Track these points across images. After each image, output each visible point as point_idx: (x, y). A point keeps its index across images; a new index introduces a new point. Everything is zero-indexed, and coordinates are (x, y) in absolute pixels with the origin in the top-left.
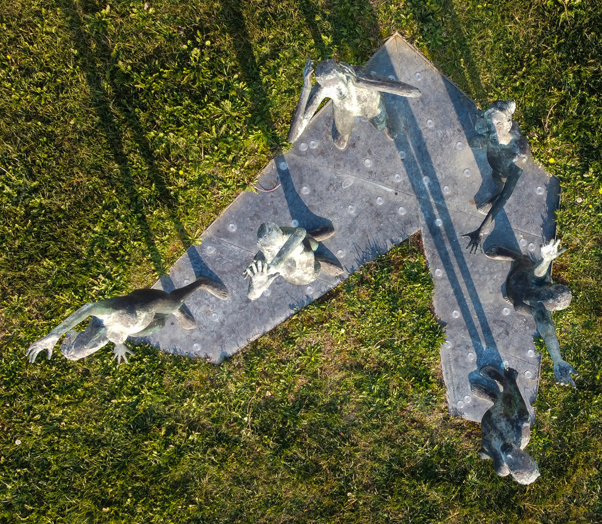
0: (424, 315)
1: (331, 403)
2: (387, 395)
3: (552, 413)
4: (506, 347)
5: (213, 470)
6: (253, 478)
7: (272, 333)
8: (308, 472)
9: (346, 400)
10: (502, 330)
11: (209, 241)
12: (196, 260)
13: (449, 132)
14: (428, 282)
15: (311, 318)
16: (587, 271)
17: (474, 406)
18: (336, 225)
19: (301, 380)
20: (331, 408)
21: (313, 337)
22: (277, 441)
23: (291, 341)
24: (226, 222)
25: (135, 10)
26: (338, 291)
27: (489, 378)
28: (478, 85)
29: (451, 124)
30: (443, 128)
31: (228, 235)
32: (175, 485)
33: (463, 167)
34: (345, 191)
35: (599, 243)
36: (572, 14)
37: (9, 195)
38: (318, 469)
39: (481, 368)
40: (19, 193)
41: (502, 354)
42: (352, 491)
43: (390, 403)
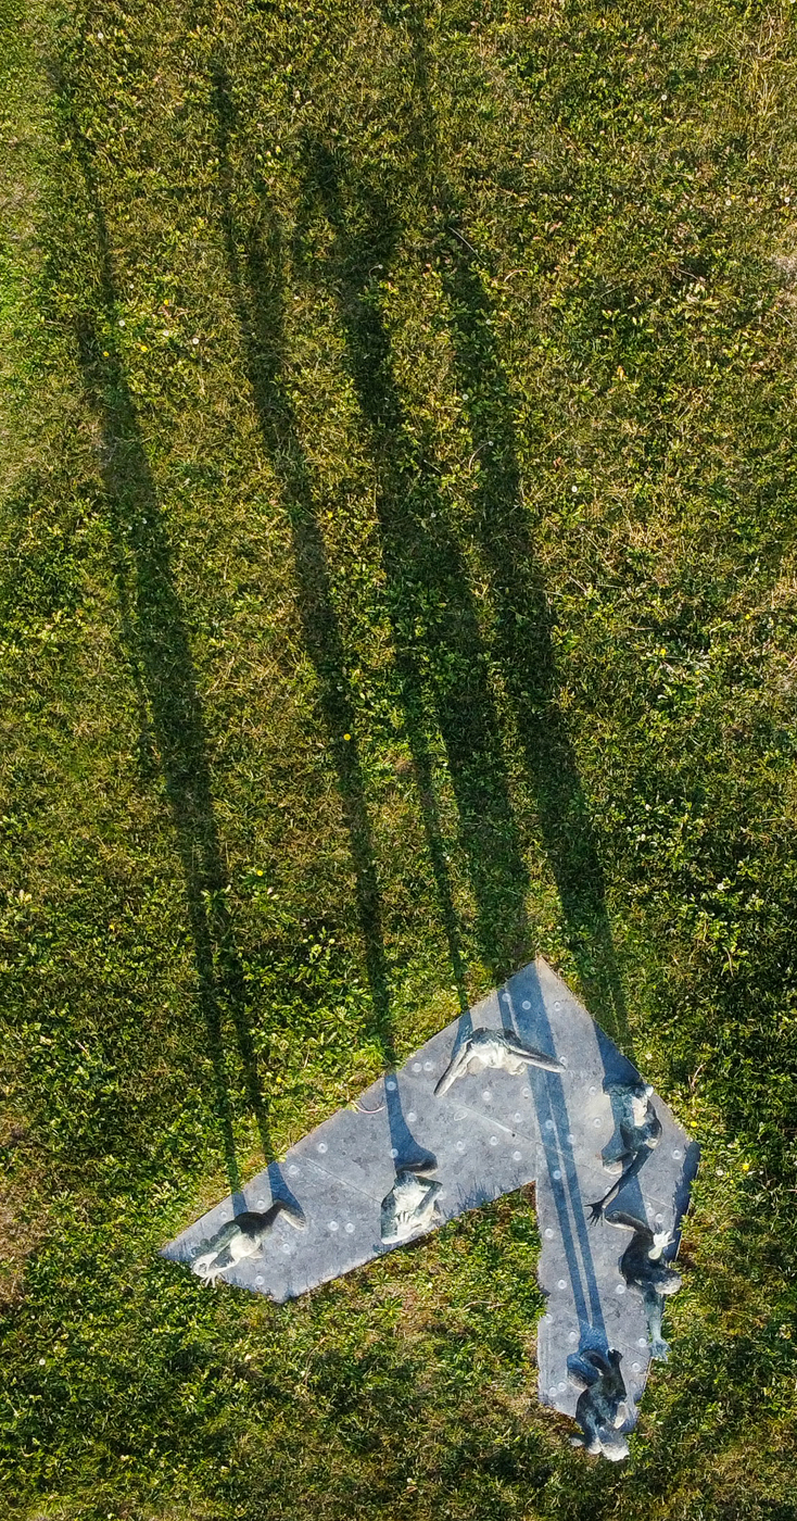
0: (525, 1281)
1: (403, 1369)
2: (469, 1368)
3: (658, 1417)
4: (615, 1331)
5: (256, 1428)
6: (301, 1445)
7: (349, 1276)
8: (365, 1447)
9: (421, 1367)
10: (612, 1310)
11: (294, 1159)
12: (277, 1180)
13: (582, 1074)
14: (535, 1241)
15: (395, 1265)
16: (719, 1256)
17: (569, 1396)
18: (440, 1161)
19: (373, 1336)
20: (403, 1374)
21: (394, 1288)
22: (335, 1404)
23: (368, 1288)
24: (317, 1140)
25: (257, 893)
26: (431, 1239)
27: (590, 1365)
28: (624, 1027)
30: (577, 1068)
31: (315, 1155)
32: (209, 1440)
33: (593, 1115)
34: (457, 1124)
35: (736, 1224)
36: (737, 965)
37: (81, 1077)
38: (378, 1445)
39: (583, 1351)
40: (91, 1075)
41: (609, 1339)
42: (413, 1477)
43: (472, 1377)
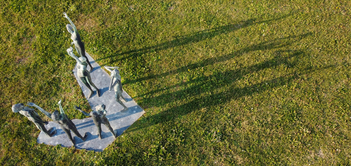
0: (73, 116)
1: (57, 94)
2: (55, 107)
3: (39, 148)
4: (60, 137)
5: (47, 68)
6: (43, 77)
7: (77, 83)
8: (41, 88)
9: (57, 98)
10: (65, 136)
11: (102, 71)
12: (97, 68)
13: (119, 125)
14: (82, 118)
15: (78, 91)
16: (75, 159)
18: (100, 97)
19: (64, 88)
20: (55, 94)
21: (74, 91)
22: (50, 82)
23: (74, 86)
24: (105, 74)
26: (84, 97)
28: (130, 131)
29: (121, 126)
30: (121, 123)
31: (102, 74)
34: (108, 100)
35: (83, 162)
36: (145, 155)
38: (41, 90)
39: (56, 130)
41: (59, 136)
42: (33, 97)
43: (53, 108)
